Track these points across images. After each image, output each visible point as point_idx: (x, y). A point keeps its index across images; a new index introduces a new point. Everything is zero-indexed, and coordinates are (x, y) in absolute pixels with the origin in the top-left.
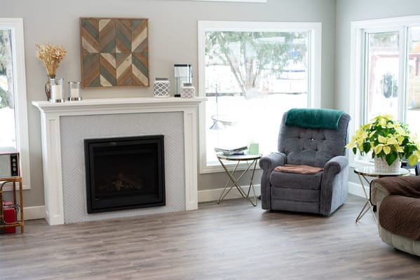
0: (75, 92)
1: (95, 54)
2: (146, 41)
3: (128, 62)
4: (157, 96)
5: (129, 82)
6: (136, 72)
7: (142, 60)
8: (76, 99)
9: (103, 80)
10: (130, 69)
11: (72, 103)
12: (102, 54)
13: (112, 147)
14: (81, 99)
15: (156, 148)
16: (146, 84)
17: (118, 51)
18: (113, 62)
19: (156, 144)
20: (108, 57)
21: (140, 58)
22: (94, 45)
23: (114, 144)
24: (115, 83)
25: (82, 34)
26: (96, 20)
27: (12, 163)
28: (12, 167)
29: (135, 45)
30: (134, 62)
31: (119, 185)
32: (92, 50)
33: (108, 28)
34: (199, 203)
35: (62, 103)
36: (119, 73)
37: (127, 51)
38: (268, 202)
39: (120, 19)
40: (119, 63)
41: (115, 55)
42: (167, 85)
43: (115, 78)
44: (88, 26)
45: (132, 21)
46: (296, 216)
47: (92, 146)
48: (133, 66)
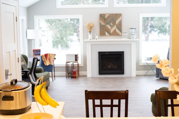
0: (97, 37)
1: (104, 25)
2: (121, 21)
3: (115, 28)
4: (123, 38)
5: (115, 34)
6: (117, 31)
7: (120, 27)
8: (97, 39)
9: (106, 33)
10: (115, 30)
11: (95, 40)
12: (106, 25)
13: (107, 54)
14: (99, 39)
15: (121, 55)
16: (121, 35)
17: (111, 24)
18: (110, 27)
19: (121, 54)
20: (108, 26)
21: (119, 26)
22: (104, 22)
23: (107, 53)
24: (110, 34)
25: (100, 19)
26: (105, 15)
27: (75, 57)
28: (75, 58)
29: (117, 22)
30: (117, 28)
31: (109, 67)
32: (103, 24)
33: (108, 17)
34: (136, 75)
35: (92, 40)
36: (112, 31)
37: (114, 24)
38: (158, 75)
39: (112, 14)
40: (112, 28)
41: (110, 25)
42: (126, 35)
43: (110, 33)
44: (102, 16)
45: (116, 14)
46: (164, 80)
47: (100, 54)
48: (117, 29)
